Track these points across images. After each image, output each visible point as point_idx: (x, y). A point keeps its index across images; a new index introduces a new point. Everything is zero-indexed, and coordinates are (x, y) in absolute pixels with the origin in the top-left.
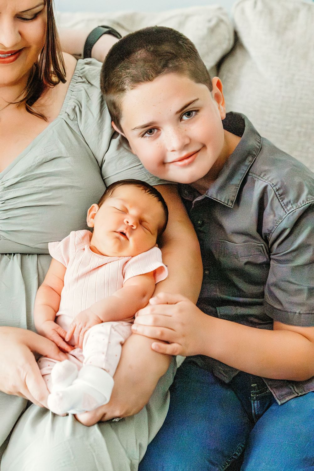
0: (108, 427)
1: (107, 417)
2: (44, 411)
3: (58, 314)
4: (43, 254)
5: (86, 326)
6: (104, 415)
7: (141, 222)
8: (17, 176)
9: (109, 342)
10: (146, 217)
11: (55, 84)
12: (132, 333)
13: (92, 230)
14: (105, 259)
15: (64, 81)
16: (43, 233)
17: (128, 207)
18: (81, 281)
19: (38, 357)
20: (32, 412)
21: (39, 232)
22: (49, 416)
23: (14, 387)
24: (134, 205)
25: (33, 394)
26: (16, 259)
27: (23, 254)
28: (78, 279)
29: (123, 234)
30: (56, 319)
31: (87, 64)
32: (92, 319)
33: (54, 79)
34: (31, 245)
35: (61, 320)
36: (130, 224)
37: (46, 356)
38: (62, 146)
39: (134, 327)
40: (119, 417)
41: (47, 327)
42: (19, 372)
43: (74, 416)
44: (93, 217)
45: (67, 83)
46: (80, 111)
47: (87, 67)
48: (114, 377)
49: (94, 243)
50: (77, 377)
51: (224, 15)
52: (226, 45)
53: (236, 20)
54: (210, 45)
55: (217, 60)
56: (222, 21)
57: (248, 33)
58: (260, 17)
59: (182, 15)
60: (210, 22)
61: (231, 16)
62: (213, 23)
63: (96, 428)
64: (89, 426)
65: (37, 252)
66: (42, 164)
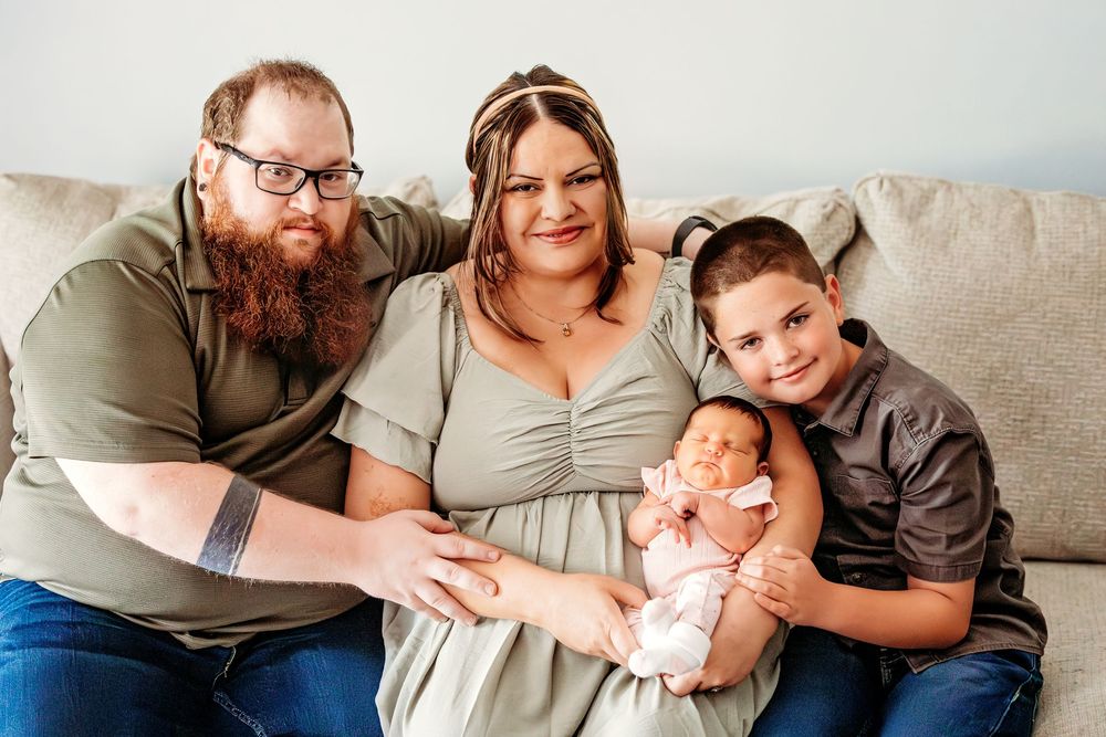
1: (703, 687)
2: (630, 677)
4: (627, 492)
6: (700, 684)
12: (735, 584)
22: (634, 684)
23: (596, 643)
25: (619, 651)
26: (594, 497)
27: (602, 492)
31: (676, 264)
34: (612, 482)
38: (648, 363)
39: (738, 576)
40: (719, 687)
42: (602, 626)
46: (670, 322)
47: (677, 268)
48: (711, 637)
51: (842, 197)
52: (846, 235)
53: (858, 204)
54: (825, 237)
55: (835, 253)
56: (840, 205)
57: (874, 220)
58: (888, 200)
59: (790, 200)
60: (825, 206)
61: (851, 199)
62: (830, 208)
63: (689, 700)
64: (681, 696)
65: (620, 489)
66: (625, 385)
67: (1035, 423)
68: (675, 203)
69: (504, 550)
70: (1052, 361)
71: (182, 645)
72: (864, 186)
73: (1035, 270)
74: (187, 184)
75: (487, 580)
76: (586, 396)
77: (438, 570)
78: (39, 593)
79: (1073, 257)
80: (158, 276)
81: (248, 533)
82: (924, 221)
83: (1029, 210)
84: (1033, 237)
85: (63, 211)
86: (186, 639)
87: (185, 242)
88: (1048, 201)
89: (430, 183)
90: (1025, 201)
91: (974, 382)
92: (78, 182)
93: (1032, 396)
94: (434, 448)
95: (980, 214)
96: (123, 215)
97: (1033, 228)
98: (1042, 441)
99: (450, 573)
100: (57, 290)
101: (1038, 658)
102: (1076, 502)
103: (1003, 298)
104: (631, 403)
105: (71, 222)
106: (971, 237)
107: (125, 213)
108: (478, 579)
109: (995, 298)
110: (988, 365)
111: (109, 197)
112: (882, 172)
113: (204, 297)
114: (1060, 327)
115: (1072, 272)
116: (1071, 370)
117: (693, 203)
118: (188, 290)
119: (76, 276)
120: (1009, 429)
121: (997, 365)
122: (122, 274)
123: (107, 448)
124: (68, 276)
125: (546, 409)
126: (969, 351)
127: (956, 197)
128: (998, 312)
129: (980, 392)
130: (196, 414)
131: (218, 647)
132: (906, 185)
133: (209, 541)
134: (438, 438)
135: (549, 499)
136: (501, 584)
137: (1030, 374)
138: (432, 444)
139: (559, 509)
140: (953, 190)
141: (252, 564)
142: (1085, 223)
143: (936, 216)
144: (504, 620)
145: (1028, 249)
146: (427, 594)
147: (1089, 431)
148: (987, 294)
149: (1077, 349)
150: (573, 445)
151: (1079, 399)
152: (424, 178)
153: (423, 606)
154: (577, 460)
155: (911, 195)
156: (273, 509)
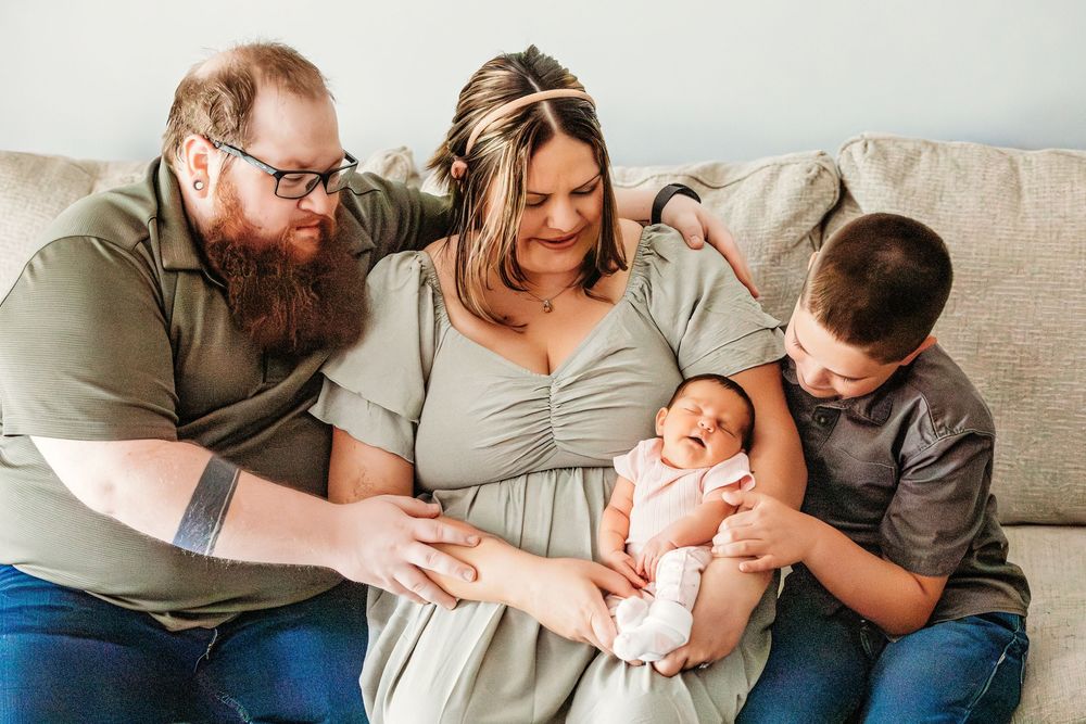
0: (692, 676)
1: (690, 665)
2: (615, 661)
3: (627, 542)
4: (607, 467)
5: (658, 553)
6: (686, 660)
7: (719, 423)
8: (574, 375)
9: (684, 570)
10: (726, 417)
11: (615, 271)
12: (713, 558)
13: (662, 437)
14: (680, 473)
15: (625, 269)
16: (607, 441)
17: (701, 406)
18: (652, 501)
19: (606, 593)
20: (601, 662)
21: (601, 440)
22: (622, 667)
24: (708, 403)
25: (600, 640)
26: (578, 474)
27: (585, 468)
28: (648, 498)
29: (698, 440)
30: (626, 549)
31: (655, 231)
32: (664, 546)
33: (613, 265)
34: (594, 456)
35: (631, 549)
36: (706, 426)
37: (615, 594)
38: (628, 335)
39: (714, 550)
40: (704, 663)
41: (617, 558)
42: (583, 613)
43: (652, 664)
44: (662, 424)
45: (628, 271)
46: (650, 292)
47: (655, 234)
48: (692, 612)
49: (665, 454)
50: (647, 614)
51: (827, 161)
52: (831, 200)
53: (842, 168)
54: (810, 201)
55: (820, 218)
56: (824, 169)
57: (858, 183)
58: (872, 163)
59: (775, 164)
60: (809, 171)
61: (836, 162)
62: (814, 172)
63: (679, 679)
64: (670, 676)
65: (603, 464)
66: (604, 358)
67: (1026, 386)
68: (658, 171)
69: (485, 532)
70: (1040, 324)
71: (162, 627)
72: (848, 149)
73: (1022, 231)
74: (162, 160)
75: (466, 566)
76: (565, 372)
77: (417, 555)
78: (17, 578)
79: (1060, 217)
80: (133, 251)
81: (224, 514)
82: (910, 183)
83: (1015, 170)
84: (1020, 197)
85: (40, 188)
86: (166, 620)
87: (160, 219)
88: (1034, 159)
89: (410, 155)
90: (1011, 161)
91: (962, 346)
92: (53, 159)
93: (1021, 359)
94: (415, 427)
95: (966, 176)
96: (100, 192)
97: (1019, 189)
98: (1031, 404)
99: (428, 558)
100: (30, 266)
101: (1022, 619)
102: (1067, 465)
103: (991, 260)
104: (609, 376)
105: (48, 201)
106: (958, 199)
107: (102, 190)
108: (458, 565)
109: (982, 260)
110: (975, 327)
111: (87, 173)
112: (866, 134)
113: (181, 275)
114: (1048, 289)
115: (1059, 232)
116: (1059, 332)
117: (675, 170)
118: (164, 269)
119: (50, 252)
120: (998, 392)
121: (985, 328)
122: (96, 250)
123: (83, 425)
124: (41, 253)
125: (525, 384)
126: (956, 314)
127: (942, 158)
128: (985, 274)
129: (968, 356)
130: (173, 390)
131: (199, 628)
132: (892, 149)
133: (185, 520)
134: (419, 417)
135: (531, 477)
136: (481, 570)
137: (1018, 337)
138: (413, 423)
139: (542, 486)
140: (940, 151)
141: (230, 545)
142: (1072, 182)
143: (922, 177)
144: (487, 602)
145: (1015, 209)
146: (406, 579)
147: (1078, 394)
148: (974, 256)
149: (1065, 310)
150: (553, 420)
151: (1068, 360)
152: (404, 149)
153: (403, 590)
154: (558, 435)
155: (896, 157)
156: (250, 489)
